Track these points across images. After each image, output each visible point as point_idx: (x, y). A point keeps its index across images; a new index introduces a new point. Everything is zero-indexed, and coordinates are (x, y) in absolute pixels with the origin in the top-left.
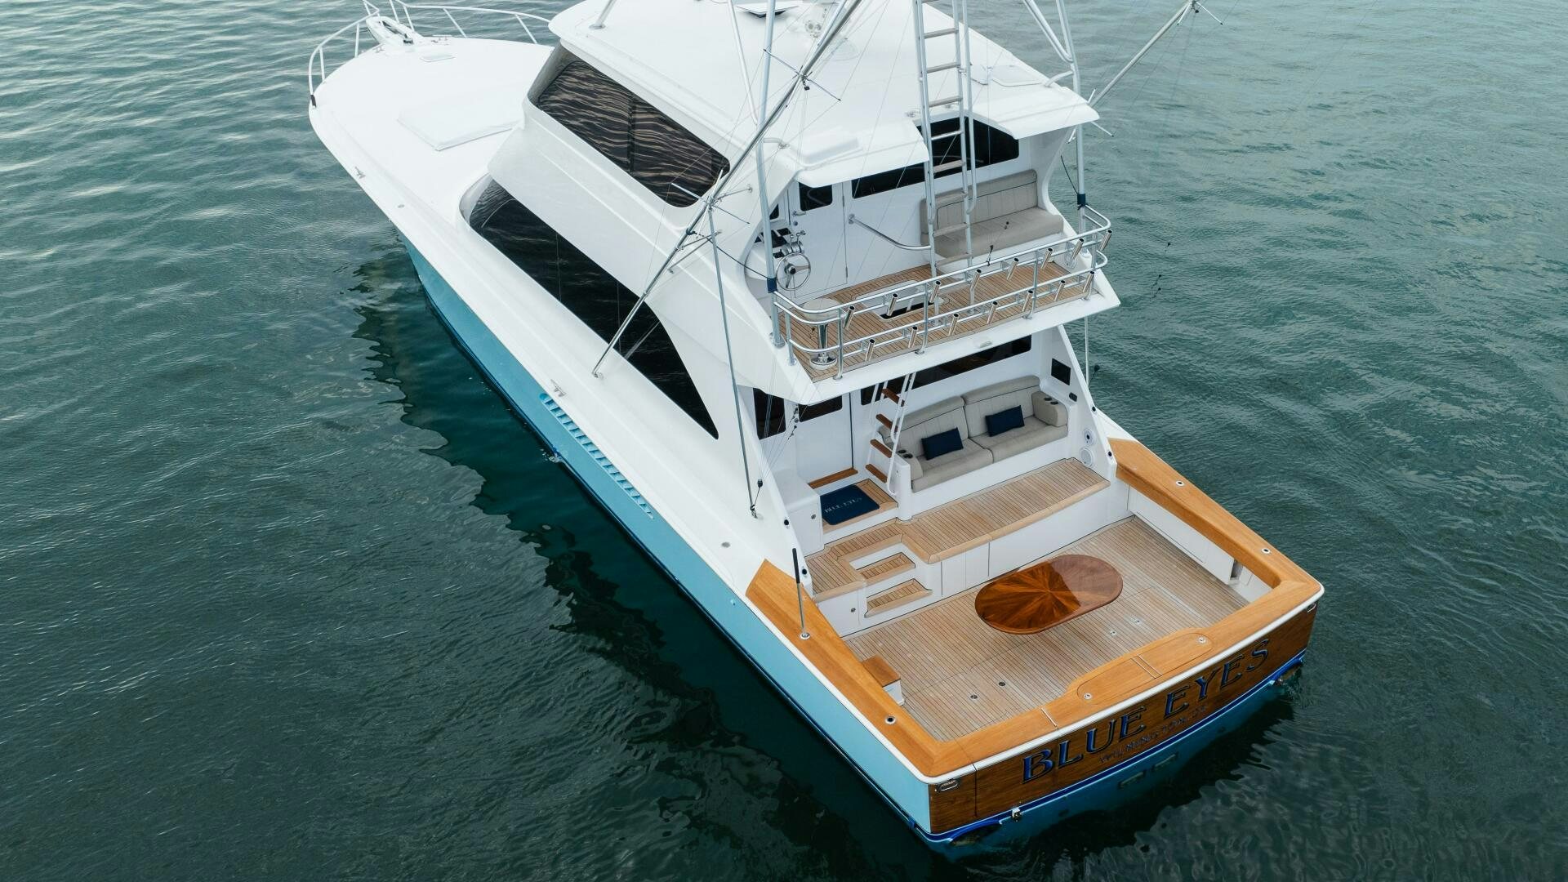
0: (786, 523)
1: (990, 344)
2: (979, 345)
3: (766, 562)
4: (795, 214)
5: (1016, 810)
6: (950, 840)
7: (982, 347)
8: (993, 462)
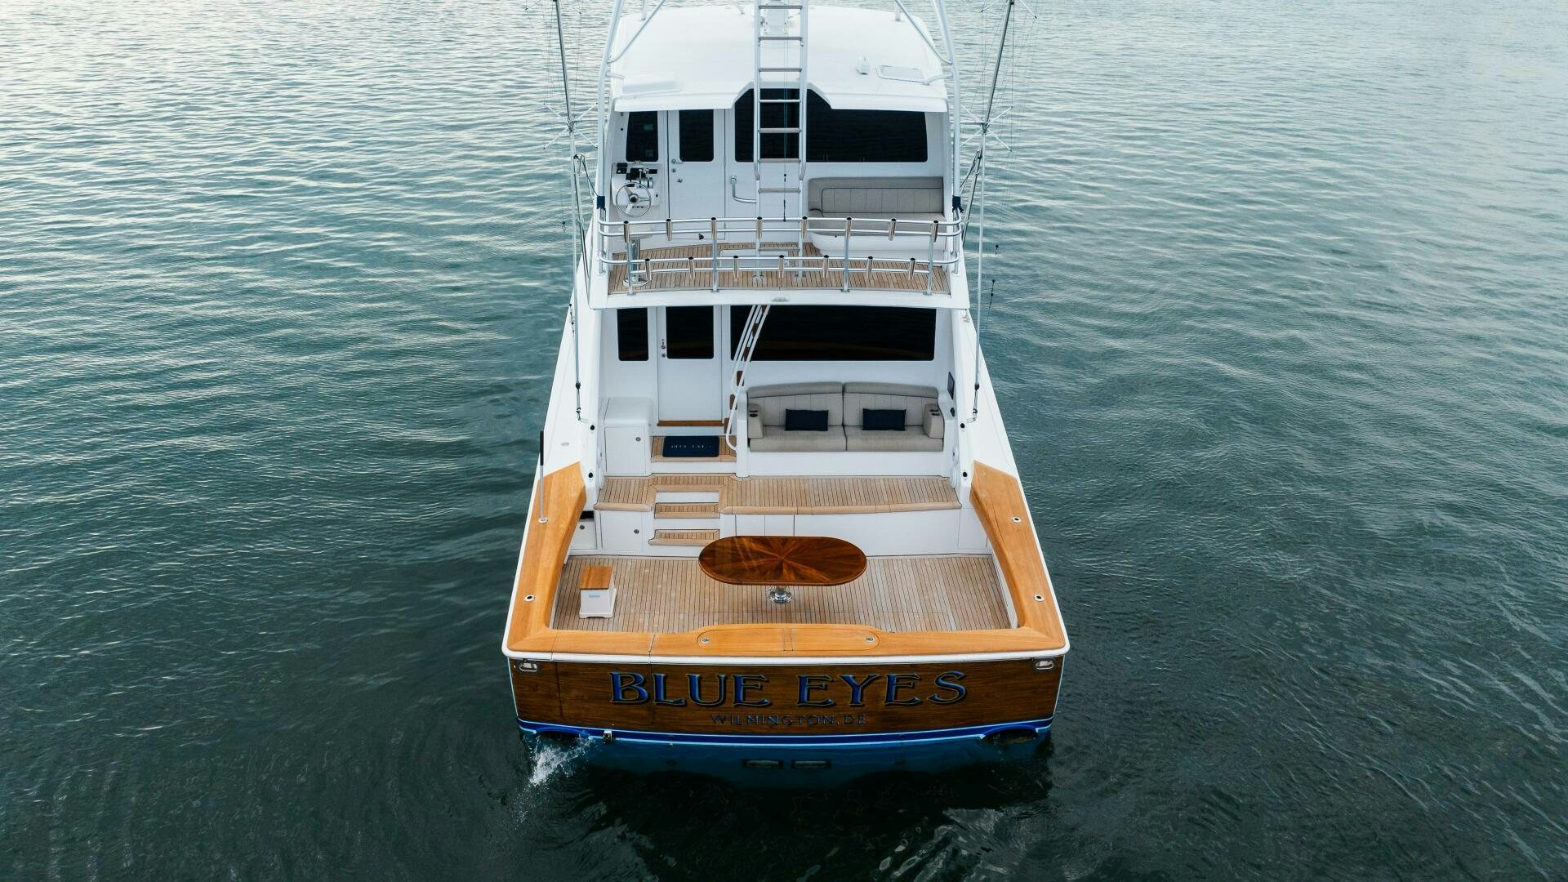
0: (592, 428)
1: (785, 300)
2: (773, 298)
3: (578, 463)
4: (674, 162)
5: (608, 731)
6: (535, 732)
7: (775, 300)
8: (846, 450)
